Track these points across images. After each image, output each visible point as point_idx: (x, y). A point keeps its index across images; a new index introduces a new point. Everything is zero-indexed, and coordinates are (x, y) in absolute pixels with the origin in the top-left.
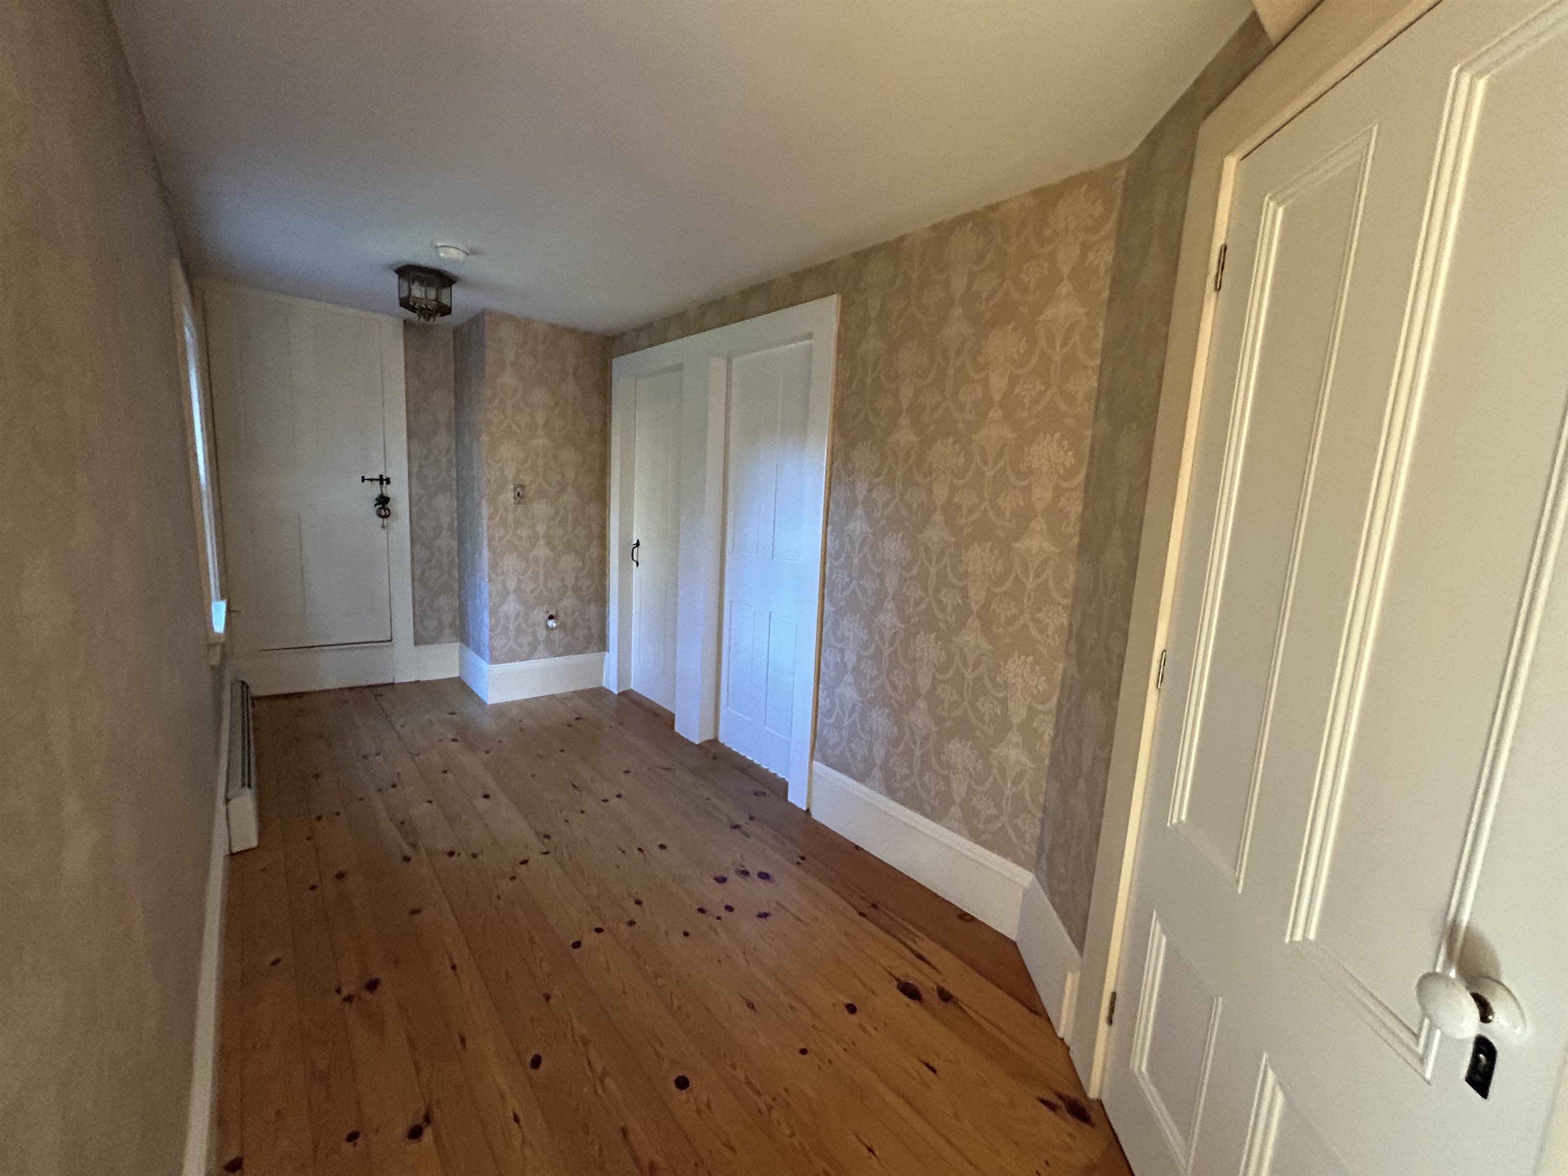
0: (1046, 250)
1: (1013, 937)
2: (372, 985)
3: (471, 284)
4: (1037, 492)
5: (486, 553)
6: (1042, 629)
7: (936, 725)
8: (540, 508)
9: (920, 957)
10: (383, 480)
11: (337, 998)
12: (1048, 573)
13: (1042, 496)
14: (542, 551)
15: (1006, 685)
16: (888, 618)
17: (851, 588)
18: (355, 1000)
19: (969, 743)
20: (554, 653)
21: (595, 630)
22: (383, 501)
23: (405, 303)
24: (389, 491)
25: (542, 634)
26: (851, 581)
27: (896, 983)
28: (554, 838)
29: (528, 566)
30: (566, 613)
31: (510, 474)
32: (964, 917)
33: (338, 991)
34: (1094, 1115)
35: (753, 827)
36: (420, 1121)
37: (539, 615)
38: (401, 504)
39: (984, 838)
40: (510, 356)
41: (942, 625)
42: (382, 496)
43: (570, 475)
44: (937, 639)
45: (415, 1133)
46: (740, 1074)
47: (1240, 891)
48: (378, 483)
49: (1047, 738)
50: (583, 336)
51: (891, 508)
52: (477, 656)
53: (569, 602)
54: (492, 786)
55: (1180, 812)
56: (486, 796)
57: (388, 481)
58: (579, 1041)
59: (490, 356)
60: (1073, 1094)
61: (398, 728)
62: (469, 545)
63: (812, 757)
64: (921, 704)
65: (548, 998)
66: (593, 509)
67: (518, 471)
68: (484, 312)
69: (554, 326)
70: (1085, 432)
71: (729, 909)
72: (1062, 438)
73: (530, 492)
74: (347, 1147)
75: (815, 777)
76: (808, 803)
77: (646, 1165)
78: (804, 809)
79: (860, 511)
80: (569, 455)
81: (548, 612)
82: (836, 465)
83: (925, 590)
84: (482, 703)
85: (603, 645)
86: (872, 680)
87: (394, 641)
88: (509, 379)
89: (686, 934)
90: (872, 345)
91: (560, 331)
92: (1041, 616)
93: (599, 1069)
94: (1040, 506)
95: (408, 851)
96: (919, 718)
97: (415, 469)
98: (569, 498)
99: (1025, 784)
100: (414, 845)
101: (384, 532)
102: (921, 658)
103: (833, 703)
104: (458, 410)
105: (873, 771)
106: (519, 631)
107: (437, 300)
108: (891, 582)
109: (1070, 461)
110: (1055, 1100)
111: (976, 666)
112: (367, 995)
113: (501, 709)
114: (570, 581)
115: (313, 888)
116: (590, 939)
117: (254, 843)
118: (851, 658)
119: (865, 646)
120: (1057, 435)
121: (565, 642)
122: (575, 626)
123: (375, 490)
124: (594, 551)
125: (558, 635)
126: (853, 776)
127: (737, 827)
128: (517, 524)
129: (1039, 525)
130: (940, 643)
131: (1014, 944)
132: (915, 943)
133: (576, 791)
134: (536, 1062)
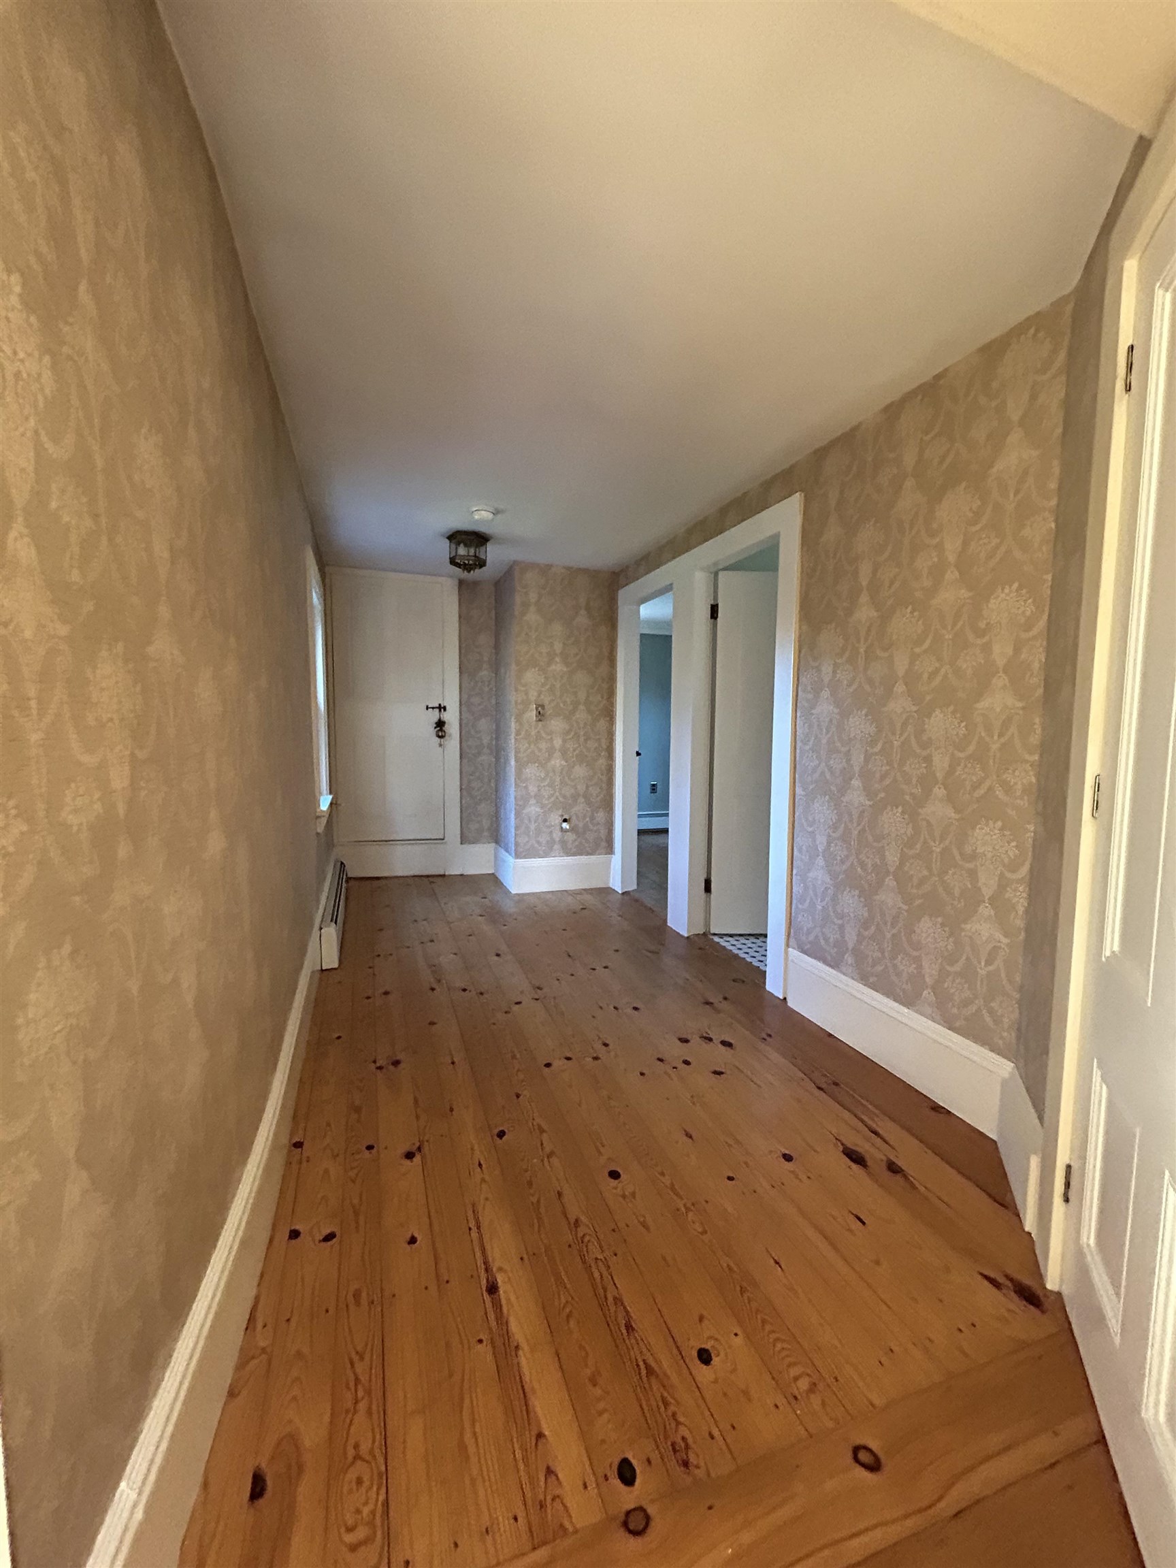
0: (994, 404)
1: (993, 1136)
2: (396, 1063)
3: (502, 541)
4: (996, 649)
5: (513, 762)
6: (1008, 789)
7: (905, 903)
8: (557, 724)
9: (875, 1133)
10: (441, 708)
11: (373, 1066)
12: (1013, 730)
13: (1001, 652)
14: (557, 762)
15: (973, 857)
16: (856, 797)
17: (819, 771)
18: (384, 1070)
19: (940, 920)
20: (568, 852)
21: (603, 833)
22: (440, 724)
23: (453, 561)
24: (446, 716)
25: (557, 835)
26: (820, 764)
27: (841, 1148)
28: (545, 990)
29: (547, 775)
30: (577, 817)
31: (533, 695)
32: (937, 1108)
33: (375, 1062)
34: (1047, 1304)
35: (725, 1005)
36: (414, 1149)
37: (555, 818)
38: (453, 728)
39: (958, 1024)
40: (533, 597)
41: (907, 797)
42: (440, 720)
43: (582, 695)
44: (903, 813)
45: (409, 1156)
46: (667, 1180)
47: (1149, 1005)
48: (438, 710)
49: (1021, 910)
50: (592, 574)
51: (855, 686)
52: (507, 854)
53: (580, 808)
54: (503, 948)
55: (1112, 943)
56: (498, 955)
57: (445, 708)
58: (536, 1127)
59: (518, 599)
60: (1027, 1281)
61: (443, 905)
62: (502, 760)
63: (788, 945)
64: (890, 881)
65: (518, 1096)
66: (602, 724)
67: (540, 693)
68: (515, 563)
69: (568, 568)
70: (1045, 577)
71: (687, 1063)
72: (1020, 588)
73: (549, 711)
74: (367, 1153)
75: (790, 965)
76: (785, 992)
77: (572, 1221)
78: (781, 997)
79: (826, 694)
80: (582, 678)
81: (562, 816)
82: (803, 651)
83: (889, 763)
84: (507, 892)
85: (610, 850)
86: (842, 862)
87: (446, 839)
88: (532, 617)
89: (642, 1074)
90: (833, 533)
91: (574, 573)
92: (1007, 776)
93: (548, 1149)
94: (1001, 662)
95: (434, 986)
96: (889, 898)
97: (465, 696)
98: (581, 715)
99: (999, 962)
100: (439, 981)
101: (440, 750)
102: (889, 834)
103: (806, 888)
104: (497, 647)
105: (846, 957)
106: (538, 832)
107: (475, 556)
108: (858, 759)
109: (1029, 609)
110: (1001, 1279)
111: (942, 839)
112: (391, 1068)
113: (521, 897)
114: (581, 788)
115: (368, 998)
116: (558, 1064)
117: (336, 965)
118: (821, 841)
119: (835, 827)
120: (1016, 585)
121: (577, 843)
122: (586, 828)
123: (434, 716)
124: (602, 762)
125: (571, 837)
126: (825, 962)
127: (708, 1003)
128: (539, 737)
129: (1000, 681)
130: (906, 816)
131: (995, 1142)
132: (873, 1120)
133: (570, 960)
134: (501, 1134)
